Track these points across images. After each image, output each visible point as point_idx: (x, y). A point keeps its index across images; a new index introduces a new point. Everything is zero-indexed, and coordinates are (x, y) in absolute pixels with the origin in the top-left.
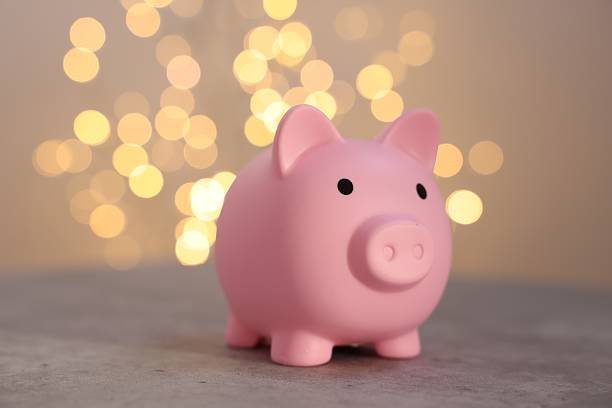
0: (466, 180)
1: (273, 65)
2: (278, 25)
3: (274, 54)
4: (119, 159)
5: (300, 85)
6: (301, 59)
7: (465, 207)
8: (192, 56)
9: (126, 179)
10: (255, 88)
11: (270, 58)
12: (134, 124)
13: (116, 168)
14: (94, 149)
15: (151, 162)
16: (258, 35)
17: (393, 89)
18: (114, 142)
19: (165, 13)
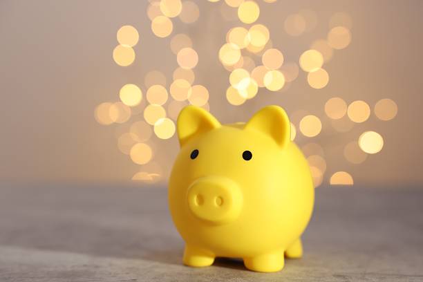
0: (372, 124)
1: (244, 52)
2: (248, 27)
3: (245, 45)
4: (148, 114)
5: (262, 65)
6: (263, 48)
7: (371, 143)
8: (193, 48)
9: (152, 127)
10: (233, 68)
11: (242, 48)
12: (157, 92)
13: (146, 119)
14: (132, 108)
15: (168, 116)
16: (235, 33)
17: (322, 67)
18: (145, 103)
19: (175, 21)
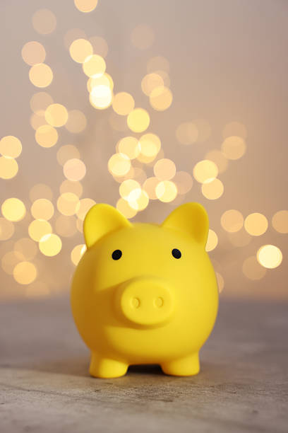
0: (270, 237)
1: (135, 163)
2: (138, 136)
3: (136, 155)
4: (33, 230)
5: (154, 176)
6: (153, 159)
7: (270, 257)
8: (81, 159)
9: (37, 244)
10: (123, 179)
11: (133, 158)
12: (43, 206)
13: (31, 235)
14: (17, 224)
15: (54, 232)
16: (125, 143)
17: (217, 178)
18: (29, 219)
19: (62, 131)
